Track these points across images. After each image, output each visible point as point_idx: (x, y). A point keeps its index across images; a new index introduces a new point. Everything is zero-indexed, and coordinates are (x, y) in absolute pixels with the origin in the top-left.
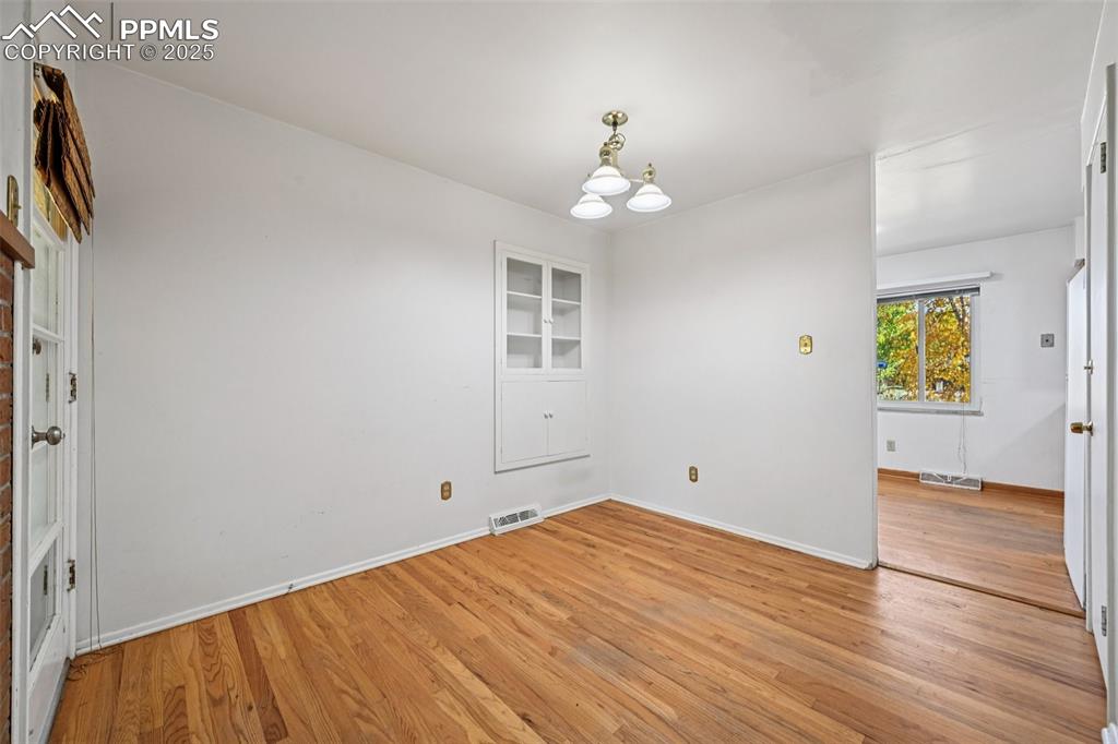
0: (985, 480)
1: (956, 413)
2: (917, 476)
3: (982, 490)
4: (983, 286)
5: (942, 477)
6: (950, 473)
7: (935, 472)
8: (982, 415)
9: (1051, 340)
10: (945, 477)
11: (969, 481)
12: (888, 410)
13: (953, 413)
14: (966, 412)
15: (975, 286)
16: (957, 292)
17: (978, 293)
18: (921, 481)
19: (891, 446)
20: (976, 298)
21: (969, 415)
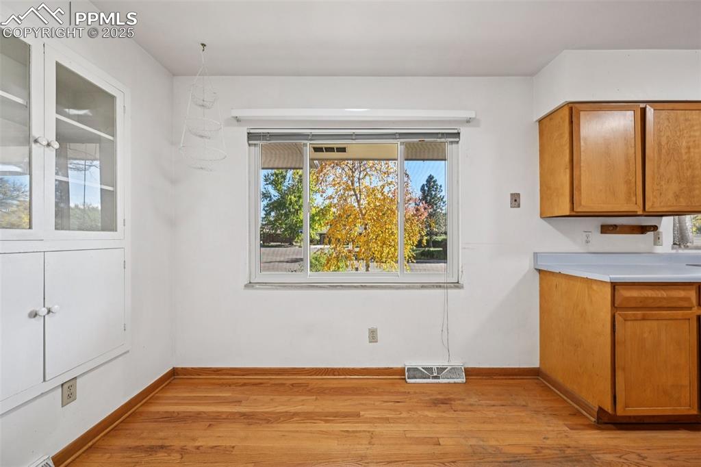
0: (468, 366)
3: (467, 380)
4: (464, 131)
5: (426, 369)
6: (434, 363)
7: (419, 363)
8: (462, 287)
9: (518, 201)
10: (430, 369)
11: (453, 372)
12: (372, 287)
13: (437, 287)
14: (448, 285)
15: (456, 131)
16: (440, 136)
17: (457, 140)
18: (408, 381)
19: (373, 336)
20: (454, 145)
21: (451, 287)
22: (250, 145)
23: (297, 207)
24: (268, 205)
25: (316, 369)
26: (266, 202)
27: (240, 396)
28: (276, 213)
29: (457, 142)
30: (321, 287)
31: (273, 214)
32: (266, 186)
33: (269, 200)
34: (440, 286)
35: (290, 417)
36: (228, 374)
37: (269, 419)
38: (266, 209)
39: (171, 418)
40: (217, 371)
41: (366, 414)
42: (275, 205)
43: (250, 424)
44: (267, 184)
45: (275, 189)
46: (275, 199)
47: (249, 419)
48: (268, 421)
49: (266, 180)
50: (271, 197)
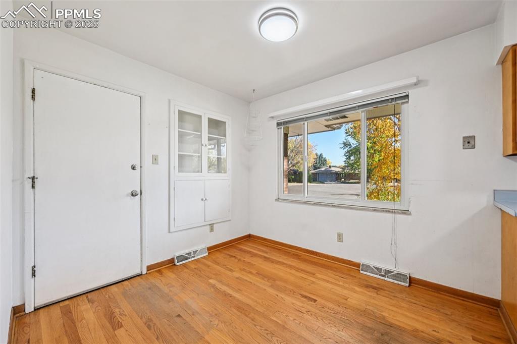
0: (412, 276)
1: (388, 211)
2: (358, 265)
3: (410, 285)
4: (412, 93)
5: (377, 268)
6: (384, 266)
7: (373, 263)
8: (410, 214)
9: (472, 142)
10: (379, 270)
11: (398, 276)
12: (339, 207)
13: (386, 211)
14: (396, 211)
15: (404, 94)
16: (390, 101)
17: (407, 100)
18: (361, 272)
19: (340, 237)
20: (405, 105)
21: (399, 213)
22: (278, 129)
23: (373, 152)
24: (348, 152)
25: (307, 250)
26: (346, 150)
27: (268, 251)
28: (354, 157)
29: (408, 102)
30: (310, 204)
31: (352, 158)
32: (347, 138)
33: (350, 148)
34: (389, 211)
35: (282, 264)
36: (268, 242)
37: (273, 261)
38: (346, 154)
39: (242, 250)
40: (265, 239)
41: (319, 276)
42: (354, 151)
43: (265, 260)
44: (347, 136)
45: (354, 138)
46: (353, 146)
47: (266, 259)
48: (273, 262)
49: (347, 133)
50: (350, 145)
